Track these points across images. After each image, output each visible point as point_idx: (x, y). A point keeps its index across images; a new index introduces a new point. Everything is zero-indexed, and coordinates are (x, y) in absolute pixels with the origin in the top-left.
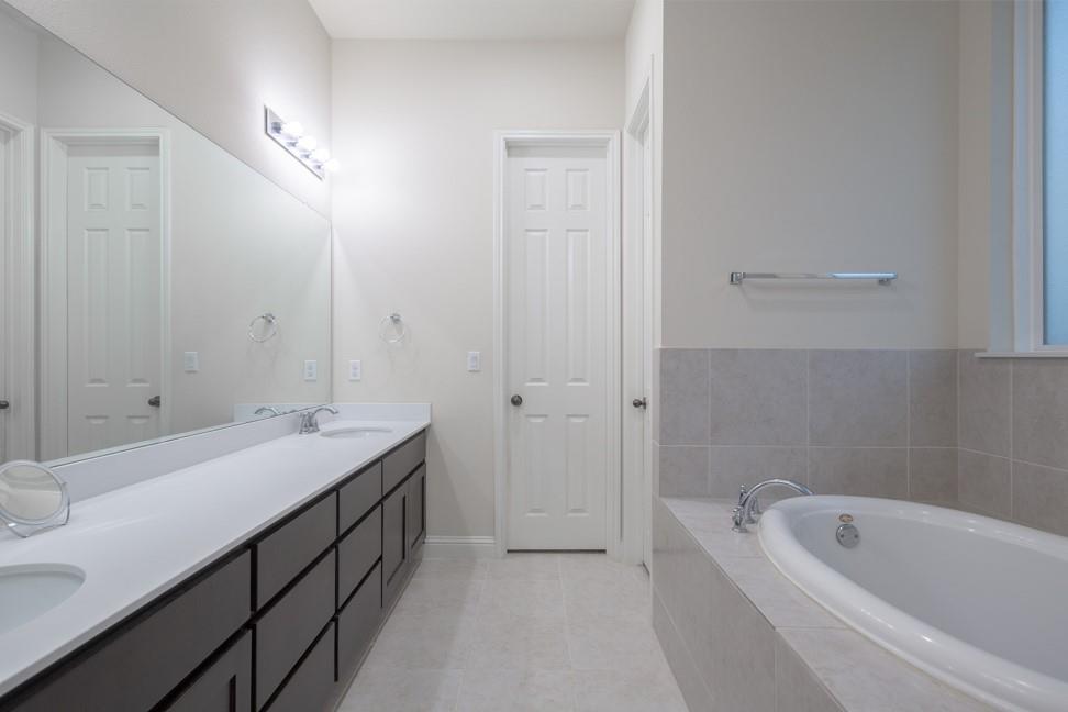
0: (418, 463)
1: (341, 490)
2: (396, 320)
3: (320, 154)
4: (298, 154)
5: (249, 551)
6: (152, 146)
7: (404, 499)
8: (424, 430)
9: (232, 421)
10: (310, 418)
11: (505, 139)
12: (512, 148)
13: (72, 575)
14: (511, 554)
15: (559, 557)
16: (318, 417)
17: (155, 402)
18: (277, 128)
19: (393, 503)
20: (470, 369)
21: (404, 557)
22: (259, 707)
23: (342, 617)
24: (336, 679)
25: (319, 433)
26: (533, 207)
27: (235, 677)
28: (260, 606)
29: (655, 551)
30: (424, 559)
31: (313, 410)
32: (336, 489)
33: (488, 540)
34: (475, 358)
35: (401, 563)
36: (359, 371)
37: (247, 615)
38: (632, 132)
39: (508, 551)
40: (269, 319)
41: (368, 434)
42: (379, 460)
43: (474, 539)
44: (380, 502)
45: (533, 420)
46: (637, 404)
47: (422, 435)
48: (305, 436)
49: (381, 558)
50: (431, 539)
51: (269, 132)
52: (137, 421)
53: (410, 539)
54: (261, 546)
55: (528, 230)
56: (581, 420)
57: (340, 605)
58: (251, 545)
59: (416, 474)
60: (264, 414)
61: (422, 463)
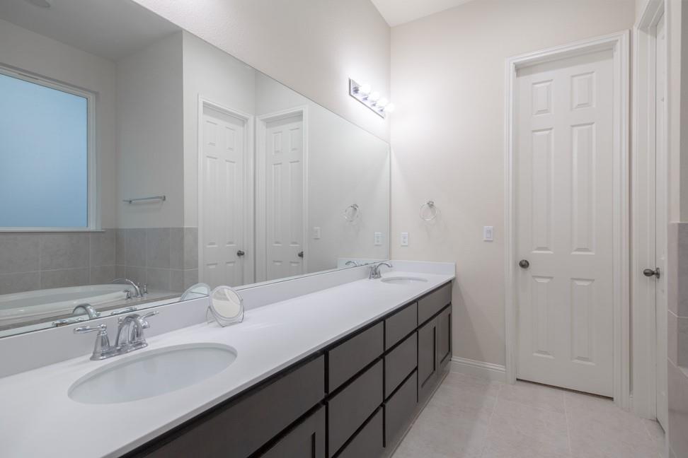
0: (447, 303)
1: (387, 321)
2: (431, 205)
3: (382, 102)
4: (369, 105)
5: (323, 356)
6: (299, 116)
7: (435, 328)
8: (450, 281)
9: (336, 267)
10: (376, 269)
11: (514, 63)
12: (520, 69)
13: (231, 352)
14: (520, 382)
15: (564, 393)
16: (381, 269)
17: (301, 255)
18: (356, 91)
19: (426, 332)
20: (485, 239)
21: (434, 369)
22: (331, 454)
23: (388, 405)
24: (384, 446)
25: (381, 279)
26: (540, 112)
27: (314, 434)
28: (331, 390)
29: (671, 411)
30: (451, 372)
31: (377, 264)
32: (383, 320)
33: (500, 368)
34: (489, 232)
35: (433, 373)
36: (406, 240)
37: (322, 395)
38: (643, 28)
39: (518, 380)
40: (355, 208)
41: (411, 281)
42: (416, 301)
43: (490, 366)
44: (416, 330)
45: (539, 280)
46: (648, 273)
47: (449, 285)
48: (372, 280)
49: (416, 368)
50: (456, 359)
51: (352, 94)
52: (293, 265)
53: (440, 356)
54: (331, 353)
55: (534, 131)
56: (586, 284)
57: (387, 396)
58: (325, 352)
59: (444, 312)
60: (351, 265)
61: (449, 305)
